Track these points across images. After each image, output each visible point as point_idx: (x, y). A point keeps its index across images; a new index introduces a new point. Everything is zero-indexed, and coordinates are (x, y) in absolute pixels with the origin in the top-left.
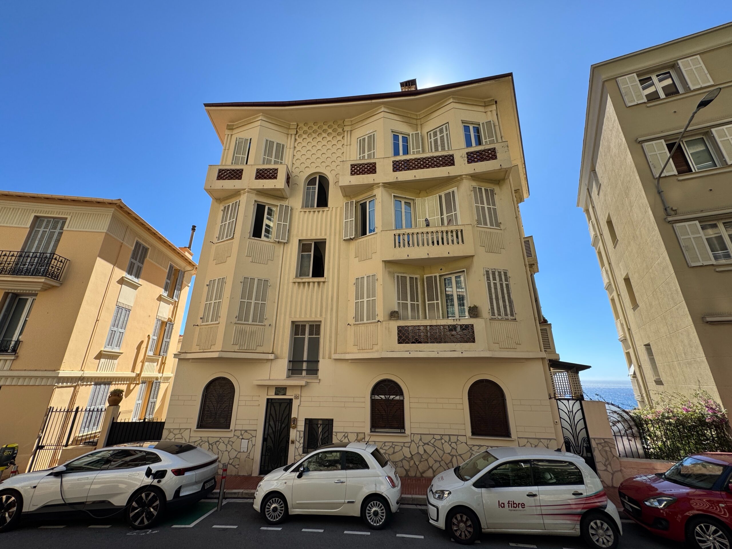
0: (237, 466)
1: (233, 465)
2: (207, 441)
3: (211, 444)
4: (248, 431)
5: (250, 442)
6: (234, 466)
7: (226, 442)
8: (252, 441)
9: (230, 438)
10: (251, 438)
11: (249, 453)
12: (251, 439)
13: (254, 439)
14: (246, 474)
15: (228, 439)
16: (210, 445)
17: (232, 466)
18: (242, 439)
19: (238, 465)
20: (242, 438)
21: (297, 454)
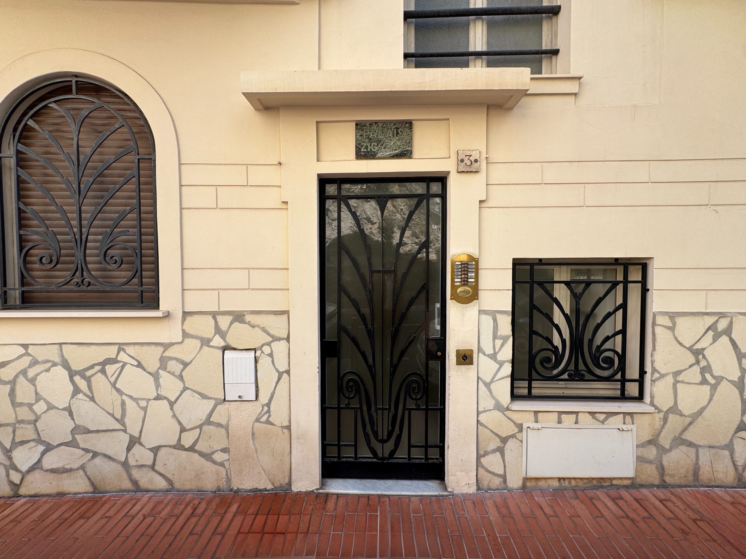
0: (219, 457)
1: (202, 454)
2: (57, 360)
3: (81, 373)
4: (248, 318)
5: (265, 362)
6: (207, 456)
7: (153, 365)
8: (271, 355)
9: (167, 346)
10: (269, 344)
11: (268, 405)
12: (267, 350)
13: (279, 347)
14: (264, 484)
15: (161, 349)
16: (77, 379)
17: (196, 456)
18: (225, 348)
19: (225, 450)
20: (223, 344)
21: (487, 403)
